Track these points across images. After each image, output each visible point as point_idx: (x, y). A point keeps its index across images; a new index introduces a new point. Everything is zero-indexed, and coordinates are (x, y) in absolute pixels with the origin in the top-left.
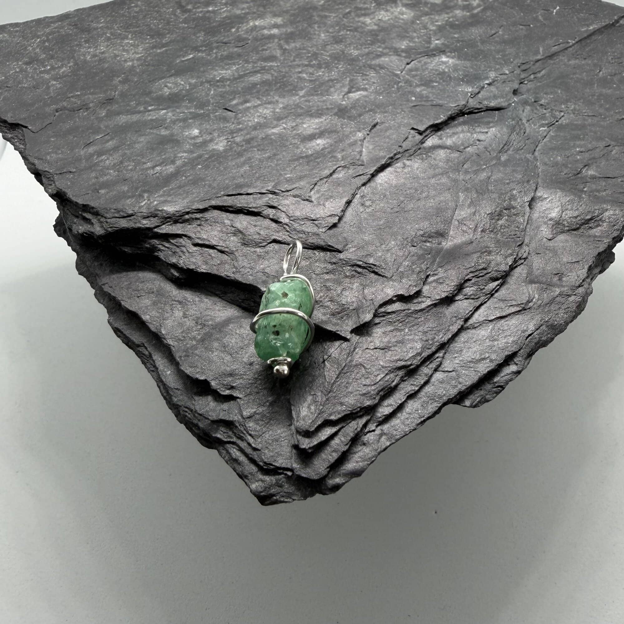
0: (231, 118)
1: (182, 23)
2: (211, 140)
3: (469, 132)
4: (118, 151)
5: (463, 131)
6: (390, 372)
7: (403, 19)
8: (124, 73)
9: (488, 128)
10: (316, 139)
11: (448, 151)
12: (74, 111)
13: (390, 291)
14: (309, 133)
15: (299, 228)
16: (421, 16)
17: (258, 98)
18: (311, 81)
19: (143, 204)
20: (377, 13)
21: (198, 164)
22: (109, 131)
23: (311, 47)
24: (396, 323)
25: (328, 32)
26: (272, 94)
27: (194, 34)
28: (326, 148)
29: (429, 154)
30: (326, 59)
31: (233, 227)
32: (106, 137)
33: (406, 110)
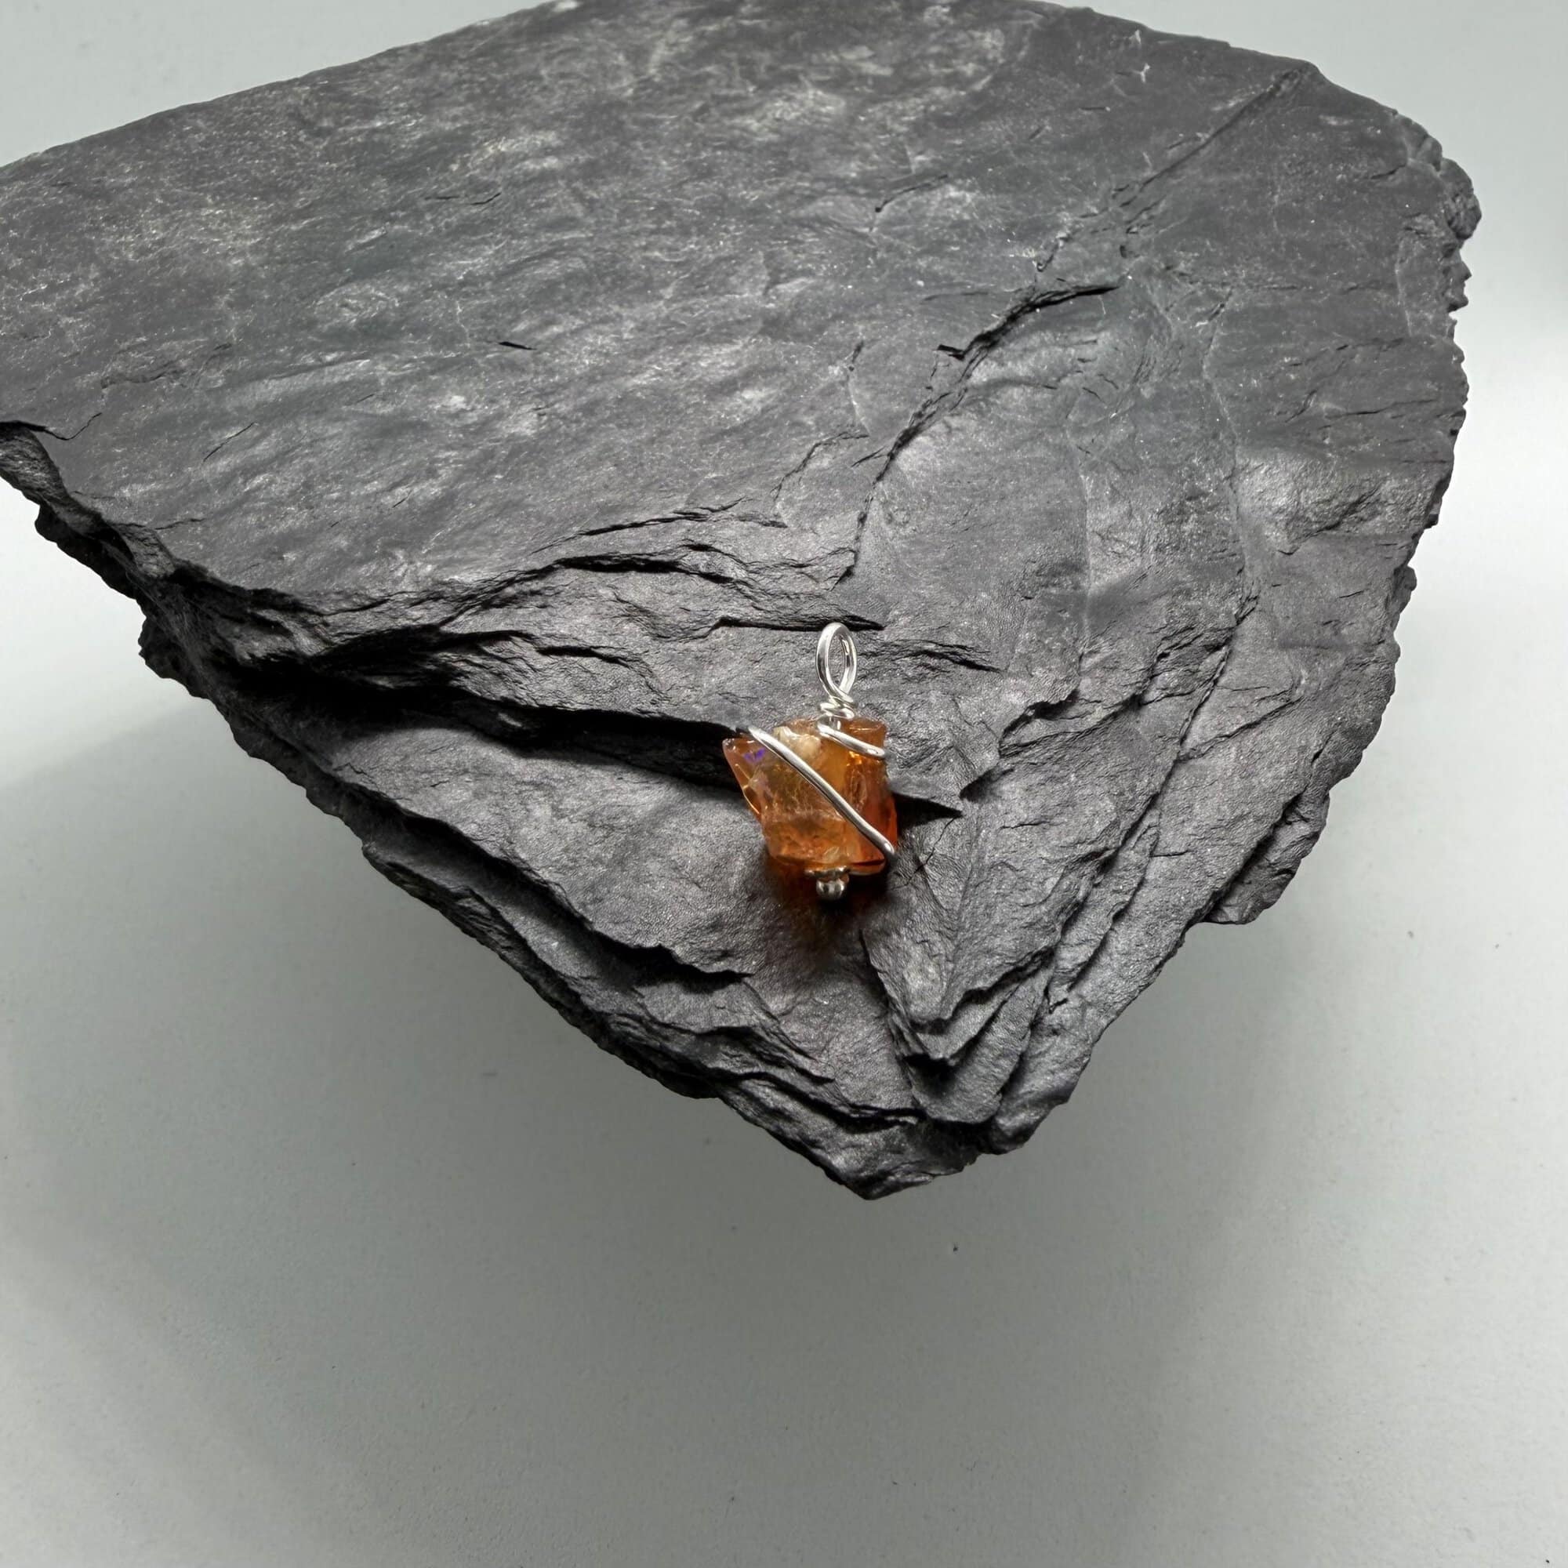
0: (527, 363)
1: (321, 160)
2: (500, 416)
3: (1056, 344)
4: (292, 459)
5: (1043, 344)
6: (1069, 870)
7: (828, 115)
8: (233, 285)
9: (1094, 332)
10: (742, 390)
11: (1029, 390)
12: (145, 380)
13: (1015, 699)
14: (719, 378)
15: (772, 587)
16: (863, 106)
17: (575, 313)
18: (678, 265)
19: (399, 574)
20: (768, 105)
21: (493, 471)
22: (251, 418)
23: (648, 191)
24: (1048, 766)
25: (672, 154)
26: (600, 299)
27: (365, 183)
28: (773, 408)
29: (991, 399)
30: (693, 215)
31: (623, 602)
32: (249, 432)
33: (913, 309)
